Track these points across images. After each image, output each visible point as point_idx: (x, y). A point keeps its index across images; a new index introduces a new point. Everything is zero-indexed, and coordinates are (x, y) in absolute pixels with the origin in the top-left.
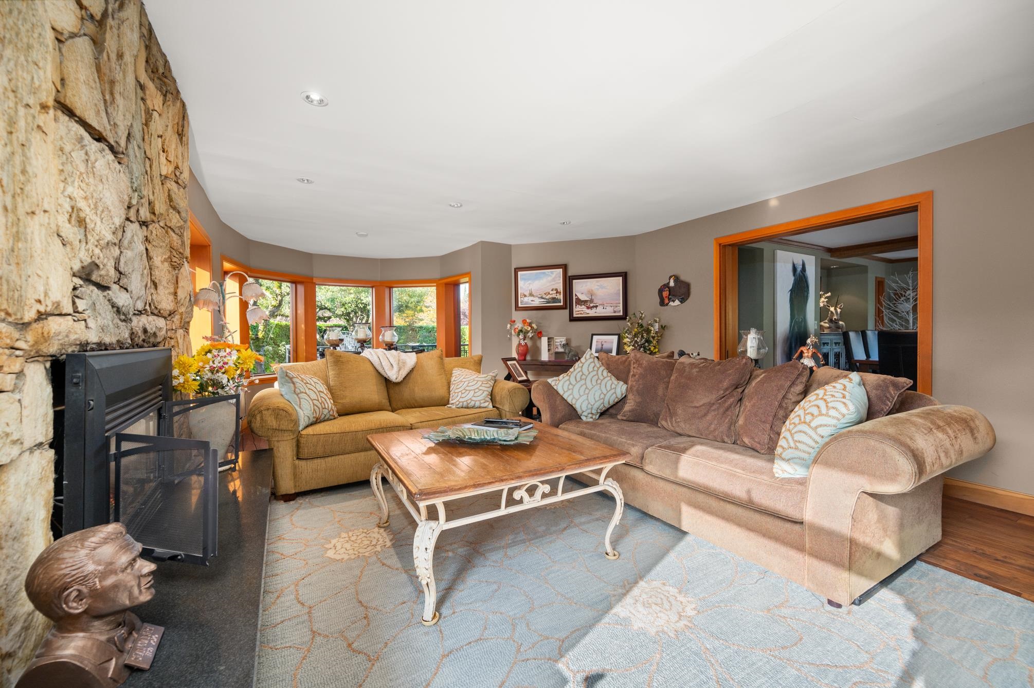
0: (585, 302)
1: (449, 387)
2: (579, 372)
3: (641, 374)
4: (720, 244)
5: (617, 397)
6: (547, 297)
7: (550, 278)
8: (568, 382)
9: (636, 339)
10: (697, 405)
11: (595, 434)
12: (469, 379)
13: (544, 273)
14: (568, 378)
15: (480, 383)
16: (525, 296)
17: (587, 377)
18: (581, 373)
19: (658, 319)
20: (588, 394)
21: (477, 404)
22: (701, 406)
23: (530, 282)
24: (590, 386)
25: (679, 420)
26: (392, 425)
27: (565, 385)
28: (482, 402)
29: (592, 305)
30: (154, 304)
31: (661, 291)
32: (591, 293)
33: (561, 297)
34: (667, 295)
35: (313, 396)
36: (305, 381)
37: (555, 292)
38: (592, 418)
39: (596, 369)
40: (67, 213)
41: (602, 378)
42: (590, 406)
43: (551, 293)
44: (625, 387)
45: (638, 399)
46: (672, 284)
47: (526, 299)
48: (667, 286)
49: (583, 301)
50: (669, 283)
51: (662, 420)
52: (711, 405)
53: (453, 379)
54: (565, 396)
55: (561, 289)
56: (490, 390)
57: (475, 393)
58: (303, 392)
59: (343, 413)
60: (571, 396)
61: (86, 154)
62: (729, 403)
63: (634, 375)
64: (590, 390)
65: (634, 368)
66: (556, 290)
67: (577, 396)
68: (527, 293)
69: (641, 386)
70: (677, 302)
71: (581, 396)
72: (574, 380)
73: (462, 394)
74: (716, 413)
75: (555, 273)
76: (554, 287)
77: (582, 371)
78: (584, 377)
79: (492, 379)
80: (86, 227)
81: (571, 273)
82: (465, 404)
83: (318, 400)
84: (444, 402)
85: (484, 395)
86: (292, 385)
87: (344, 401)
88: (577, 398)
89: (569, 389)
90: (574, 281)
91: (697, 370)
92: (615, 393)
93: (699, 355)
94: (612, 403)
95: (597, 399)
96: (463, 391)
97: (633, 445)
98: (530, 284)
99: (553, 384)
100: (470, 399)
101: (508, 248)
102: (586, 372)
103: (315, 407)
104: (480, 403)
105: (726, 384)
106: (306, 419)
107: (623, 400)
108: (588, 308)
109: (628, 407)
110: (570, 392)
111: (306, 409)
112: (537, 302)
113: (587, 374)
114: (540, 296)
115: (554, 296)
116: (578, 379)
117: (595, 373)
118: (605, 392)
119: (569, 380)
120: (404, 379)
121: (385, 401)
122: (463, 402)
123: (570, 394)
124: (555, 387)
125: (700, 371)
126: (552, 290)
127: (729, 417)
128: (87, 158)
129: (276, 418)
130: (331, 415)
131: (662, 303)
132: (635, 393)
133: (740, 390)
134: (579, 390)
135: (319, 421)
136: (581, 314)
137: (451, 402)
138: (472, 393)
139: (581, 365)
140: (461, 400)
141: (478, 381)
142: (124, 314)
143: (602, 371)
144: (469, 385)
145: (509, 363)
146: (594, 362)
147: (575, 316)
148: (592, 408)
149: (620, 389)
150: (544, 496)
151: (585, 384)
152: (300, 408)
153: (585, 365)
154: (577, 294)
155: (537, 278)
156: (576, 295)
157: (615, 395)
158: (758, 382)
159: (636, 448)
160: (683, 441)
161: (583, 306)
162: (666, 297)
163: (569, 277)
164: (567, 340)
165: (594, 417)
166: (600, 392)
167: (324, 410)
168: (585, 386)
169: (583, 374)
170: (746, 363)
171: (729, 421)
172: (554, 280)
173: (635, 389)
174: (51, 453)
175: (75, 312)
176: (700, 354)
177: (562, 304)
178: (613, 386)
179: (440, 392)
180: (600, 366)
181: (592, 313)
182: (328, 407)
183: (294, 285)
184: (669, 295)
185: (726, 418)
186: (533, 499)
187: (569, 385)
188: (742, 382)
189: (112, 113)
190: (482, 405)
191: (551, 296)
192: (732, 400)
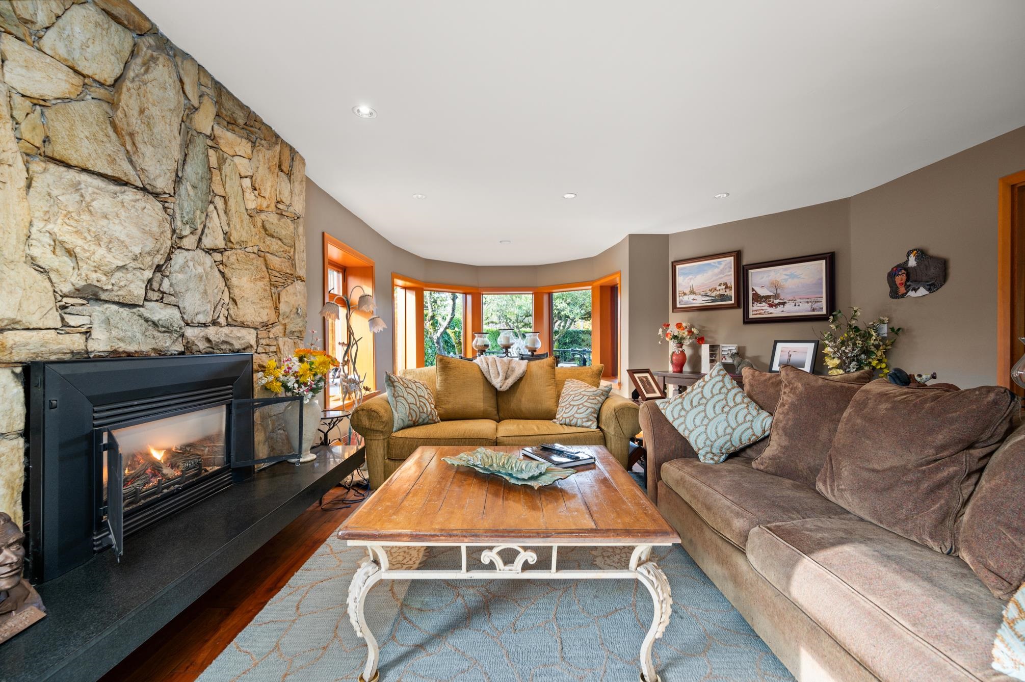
0: (767, 298)
1: (559, 400)
2: (698, 394)
3: (792, 404)
4: (1013, 187)
5: (754, 435)
6: (714, 294)
7: (716, 271)
8: (679, 407)
9: (843, 348)
10: (877, 467)
11: (695, 485)
12: (576, 392)
13: (709, 264)
14: (680, 400)
15: (586, 398)
16: (685, 294)
17: (708, 401)
18: (700, 396)
19: (886, 319)
20: (707, 425)
21: (579, 422)
22: (884, 471)
23: (691, 277)
24: (710, 414)
25: (843, 487)
26: (475, 436)
27: (675, 410)
28: (584, 420)
29: (776, 301)
30: (231, 317)
31: (891, 276)
32: (776, 286)
33: (732, 293)
34: (903, 281)
35: (411, 400)
36: (405, 386)
37: (724, 287)
38: (713, 459)
39: (724, 390)
40: (50, 245)
41: (731, 404)
42: (708, 443)
43: (718, 289)
44: (769, 421)
45: (785, 442)
46: (912, 262)
47: (686, 298)
48: (903, 267)
49: (763, 297)
50: (907, 262)
51: (819, 480)
52: (905, 470)
53: (563, 391)
54: (675, 424)
55: (731, 281)
56: (597, 407)
57: (579, 409)
58: (400, 396)
59: (446, 418)
60: (683, 426)
61: (82, 196)
62: (945, 474)
63: (783, 405)
64: (710, 420)
65: (785, 393)
66: (726, 284)
67: (691, 427)
68: (687, 291)
69: (790, 423)
70: (922, 291)
71: (696, 427)
72: (689, 404)
73: (566, 408)
74: (913, 488)
75: (723, 263)
76: (723, 281)
77: (702, 392)
78: (704, 401)
79: (602, 394)
80: (76, 257)
81: (745, 261)
82: (568, 420)
83: (416, 405)
84: (550, 416)
85: (587, 412)
86: (393, 388)
87: (447, 406)
88: (691, 429)
89: (680, 416)
90: (751, 271)
91: (888, 405)
92: (751, 427)
93: (934, 377)
94: (745, 442)
95: (720, 434)
96: (568, 406)
97: (738, 515)
98: (691, 279)
99: (661, 407)
100: (573, 415)
101: (664, 239)
102: (707, 394)
103: (411, 411)
104: (583, 422)
105: (940, 438)
106: (400, 421)
107: (765, 439)
108: (771, 306)
109: (770, 451)
110: (681, 420)
111: (402, 412)
112: (700, 301)
113: (708, 397)
114: (703, 293)
115: (722, 292)
116: (695, 403)
117: (722, 396)
118: (734, 425)
119: (682, 403)
120: (510, 388)
121: (492, 410)
122: (566, 418)
123: (682, 423)
124: (663, 411)
125: (893, 408)
126: (720, 285)
127: (943, 501)
128: (82, 199)
129: (369, 419)
130: (430, 420)
131: (895, 294)
132: (781, 432)
133: (977, 452)
134: (695, 418)
135: (416, 424)
136: (760, 314)
137: (557, 417)
138: (575, 408)
139: (702, 384)
140: (565, 416)
141: (584, 395)
142: (163, 326)
143: (736, 395)
144: (575, 399)
145: (636, 376)
146: (723, 381)
147: (751, 316)
148: (712, 446)
149: (761, 422)
150: (526, 567)
151: (705, 411)
152: (396, 410)
153: (708, 384)
154: (755, 288)
155: (700, 271)
156: (753, 290)
157: (750, 431)
158: (1019, 441)
159: (741, 521)
160: (833, 526)
161: (764, 304)
162: (901, 284)
163: (743, 266)
164: (739, 348)
165: (716, 458)
166: (727, 425)
167: (421, 414)
168: (703, 414)
169: (703, 397)
170: (995, 403)
171: (941, 508)
172: (722, 272)
173: (781, 425)
174: (21, 441)
175: (63, 326)
176: (938, 376)
177: (733, 302)
178: (749, 418)
179: (548, 404)
180: (733, 388)
181: (777, 312)
182: (427, 411)
183: (465, 295)
184: (908, 280)
185: (934, 502)
186: (507, 568)
187: (680, 411)
188: (984, 437)
189: (136, 161)
190: (584, 424)
191: (718, 293)
192: (952, 469)
